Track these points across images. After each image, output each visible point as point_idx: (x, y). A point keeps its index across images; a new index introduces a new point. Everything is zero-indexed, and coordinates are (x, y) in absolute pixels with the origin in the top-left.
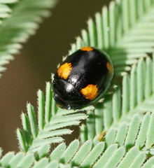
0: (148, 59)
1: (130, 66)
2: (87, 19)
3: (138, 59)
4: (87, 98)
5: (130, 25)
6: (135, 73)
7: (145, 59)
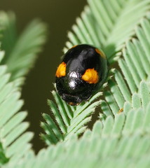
0: (134, 40)
1: (120, 51)
2: (67, 34)
3: (124, 43)
4: (91, 83)
5: (110, 30)
6: (127, 54)
7: (131, 41)
